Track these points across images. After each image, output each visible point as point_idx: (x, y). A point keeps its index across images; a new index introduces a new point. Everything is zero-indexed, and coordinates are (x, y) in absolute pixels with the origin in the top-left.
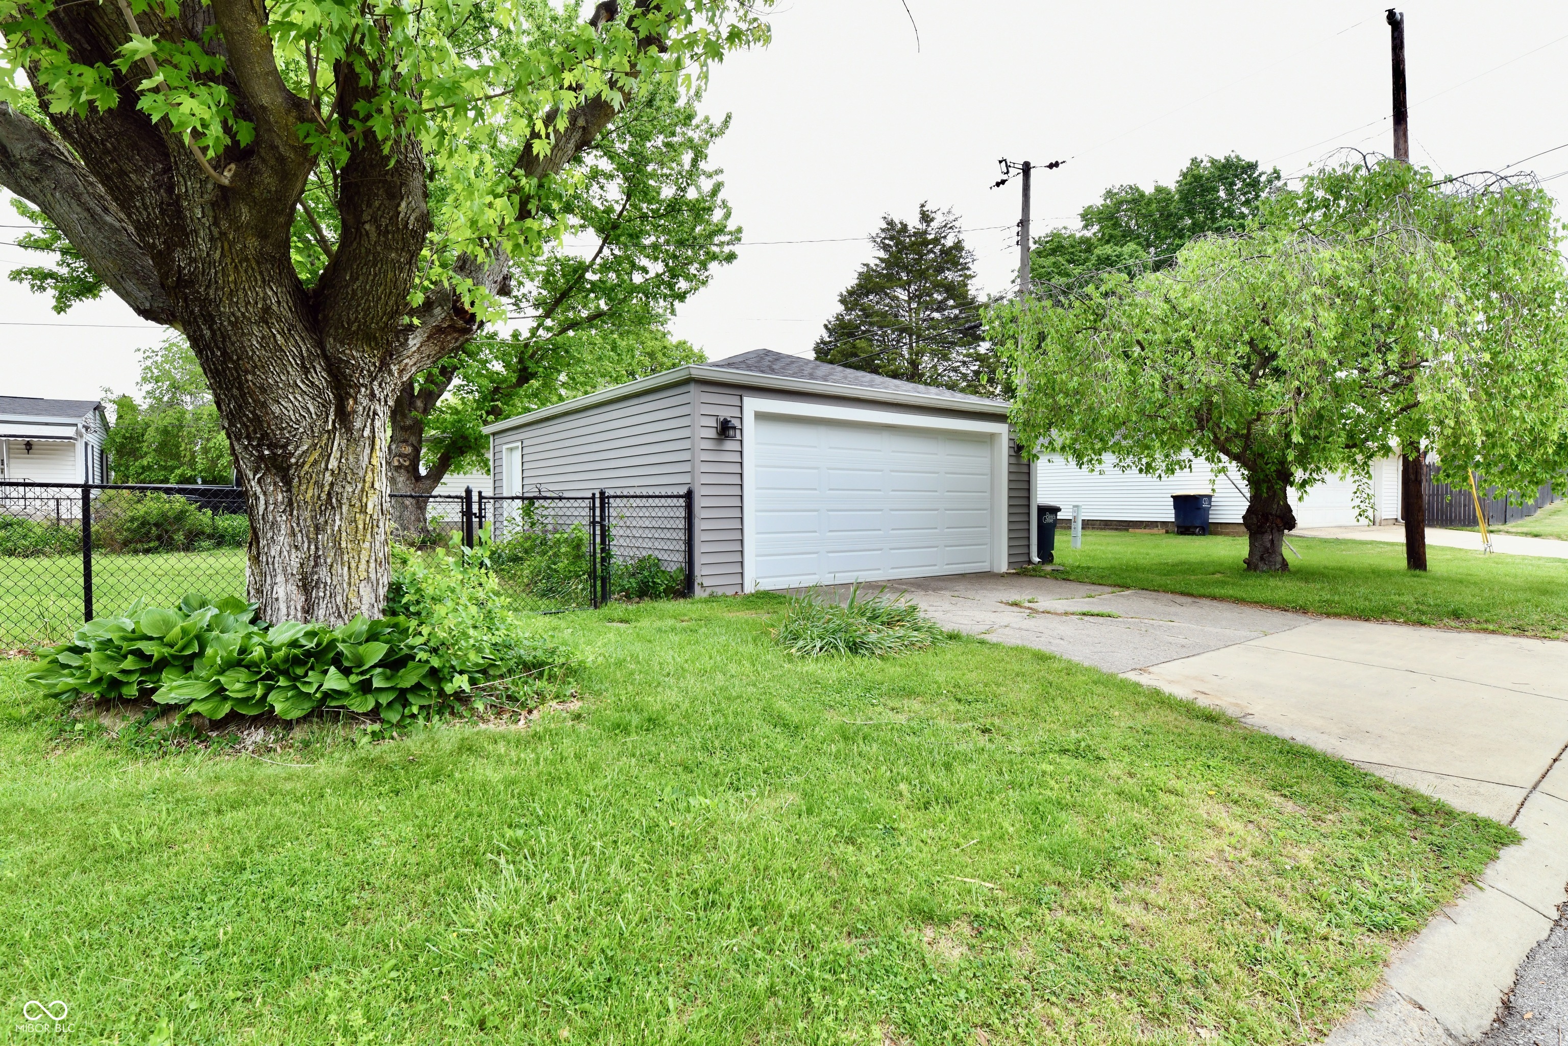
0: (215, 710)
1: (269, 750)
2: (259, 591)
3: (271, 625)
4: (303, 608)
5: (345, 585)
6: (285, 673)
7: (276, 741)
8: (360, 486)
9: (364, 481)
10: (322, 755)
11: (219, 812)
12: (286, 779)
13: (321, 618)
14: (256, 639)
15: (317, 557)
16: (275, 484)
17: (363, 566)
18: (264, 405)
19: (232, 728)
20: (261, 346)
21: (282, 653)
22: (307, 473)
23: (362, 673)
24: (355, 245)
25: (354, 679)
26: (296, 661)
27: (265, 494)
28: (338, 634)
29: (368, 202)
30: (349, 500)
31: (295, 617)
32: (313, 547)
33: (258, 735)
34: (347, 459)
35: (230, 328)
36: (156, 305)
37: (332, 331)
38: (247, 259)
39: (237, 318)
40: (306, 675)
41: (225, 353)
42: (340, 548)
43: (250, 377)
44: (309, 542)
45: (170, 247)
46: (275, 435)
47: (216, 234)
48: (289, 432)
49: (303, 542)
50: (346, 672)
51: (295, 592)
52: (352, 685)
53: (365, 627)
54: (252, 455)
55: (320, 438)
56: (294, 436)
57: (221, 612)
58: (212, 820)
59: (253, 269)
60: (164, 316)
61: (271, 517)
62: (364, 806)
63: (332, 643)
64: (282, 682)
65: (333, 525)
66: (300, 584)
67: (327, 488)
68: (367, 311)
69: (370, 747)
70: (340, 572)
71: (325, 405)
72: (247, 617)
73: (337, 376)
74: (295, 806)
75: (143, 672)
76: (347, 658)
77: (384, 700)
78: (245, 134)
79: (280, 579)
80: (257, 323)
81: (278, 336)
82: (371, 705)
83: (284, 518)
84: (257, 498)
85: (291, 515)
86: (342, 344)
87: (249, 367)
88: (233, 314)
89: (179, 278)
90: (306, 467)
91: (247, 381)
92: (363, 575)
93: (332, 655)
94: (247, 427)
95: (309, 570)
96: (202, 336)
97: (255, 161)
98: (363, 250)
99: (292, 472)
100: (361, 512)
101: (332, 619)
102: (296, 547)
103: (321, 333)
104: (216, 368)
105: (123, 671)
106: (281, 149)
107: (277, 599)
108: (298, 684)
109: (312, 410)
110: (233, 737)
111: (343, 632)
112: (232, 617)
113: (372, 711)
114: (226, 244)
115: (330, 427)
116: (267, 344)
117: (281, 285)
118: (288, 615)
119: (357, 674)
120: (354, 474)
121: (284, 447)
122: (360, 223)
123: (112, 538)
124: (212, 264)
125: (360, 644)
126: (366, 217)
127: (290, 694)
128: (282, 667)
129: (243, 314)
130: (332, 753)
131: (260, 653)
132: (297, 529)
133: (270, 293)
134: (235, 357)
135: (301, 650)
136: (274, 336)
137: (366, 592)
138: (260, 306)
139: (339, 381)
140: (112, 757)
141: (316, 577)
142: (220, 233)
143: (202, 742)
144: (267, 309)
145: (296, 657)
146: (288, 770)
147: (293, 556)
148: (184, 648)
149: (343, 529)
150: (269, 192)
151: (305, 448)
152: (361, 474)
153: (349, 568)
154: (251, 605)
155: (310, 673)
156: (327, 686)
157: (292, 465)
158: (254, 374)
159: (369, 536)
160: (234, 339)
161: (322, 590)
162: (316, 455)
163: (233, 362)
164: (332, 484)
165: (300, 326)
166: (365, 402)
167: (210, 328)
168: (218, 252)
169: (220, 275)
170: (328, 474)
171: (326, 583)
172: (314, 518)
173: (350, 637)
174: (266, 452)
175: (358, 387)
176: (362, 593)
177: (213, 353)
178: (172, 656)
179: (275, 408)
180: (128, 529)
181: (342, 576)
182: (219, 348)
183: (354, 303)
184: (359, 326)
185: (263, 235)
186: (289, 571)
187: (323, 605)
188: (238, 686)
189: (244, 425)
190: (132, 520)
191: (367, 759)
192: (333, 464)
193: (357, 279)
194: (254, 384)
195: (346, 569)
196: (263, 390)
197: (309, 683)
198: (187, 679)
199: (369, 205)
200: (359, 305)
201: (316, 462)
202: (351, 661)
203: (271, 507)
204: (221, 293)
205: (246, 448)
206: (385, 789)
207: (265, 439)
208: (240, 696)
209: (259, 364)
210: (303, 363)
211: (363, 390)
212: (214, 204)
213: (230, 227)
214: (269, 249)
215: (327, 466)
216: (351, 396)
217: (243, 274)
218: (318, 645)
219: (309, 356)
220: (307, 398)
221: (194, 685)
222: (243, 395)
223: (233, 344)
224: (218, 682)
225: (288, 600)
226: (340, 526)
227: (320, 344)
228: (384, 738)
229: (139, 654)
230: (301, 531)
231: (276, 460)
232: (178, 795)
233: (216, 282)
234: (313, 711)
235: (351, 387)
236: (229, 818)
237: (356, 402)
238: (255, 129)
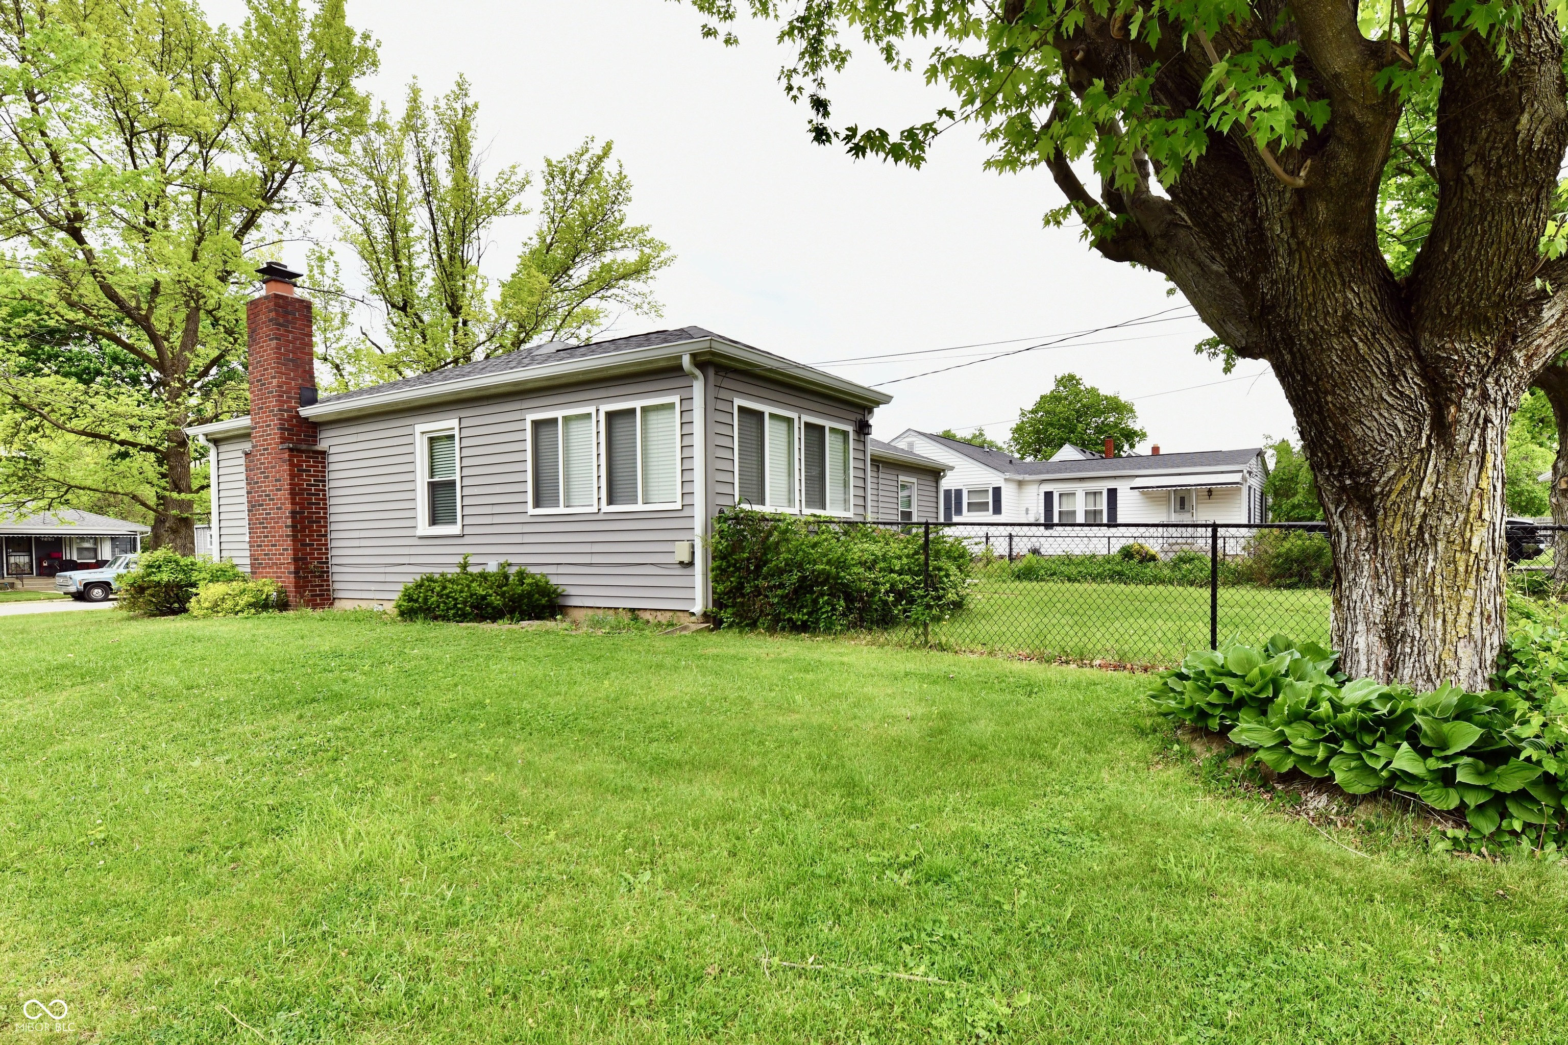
0: (1279, 762)
1: (1330, 822)
2: (1341, 638)
3: (1349, 679)
4: (1385, 664)
5: (1438, 643)
6: (1352, 738)
7: (1338, 814)
8: (1462, 517)
9: (1468, 510)
10: (1385, 848)
11: (1262, 875)
12: (1337, 863)
13: (1407, 678)
14: (1326, 693)
15: (1404, 605)
16: (1358, 518)
17: (1463, 619)
18: (1345, 428)
19: (1297, 785)
20: (1342, 360)
21: (1349, 714)
22: (1394, 503)
23: (1446, 759)
24: (1455, 201)
25: (1432, 763)
26: (1364, 727)
27: (1347, 529)
28: (1418, 703)
29: (1472, 136)
30: (1447, 535)
31: (1376, 673)
32: (1399, 592)
33: (1319, 802)
34: (1446, 484)
35: (1309, 347)
36: (1250, 341)
37: (1428, 324)
38: (1325, 264)
39: (1315, 334)
40: (1373, 746)
41: (1305, 376)
42: (1433, 596)
43: (1329, 398)
44: (1395, 587)
45: (1255, 276)
46: (1357, 461)
47: (1294, 246)
48: (1373, 456)
49: (1388, 586)
50: (1425, 753)
51: (1378, 644)
52: (1429, 771)
53: (1455, 700)
54: (1333, 486)
55: (1410, 460)
56: (1380, 460)
57: (1303, 657)
58: (1252, 883)
59: (1331, 273)
60: (1257, 351)
61: (1353, 556)
62: (1420, 935)
63: (1408, 713)
64: (1346, 748)
65: (1424, 567)
66: (1383, 635)
67: (1418, 521)
68: (1471, 286)
69: (1447, 857)
70: (1432, 625)
71: (1418, 419)
72: (1325, 666)
73: (1434, 380)
74: (1336, 900)
75: (1226, 707)
76: (1426, 735)
77: (1472, 800)
78: (1319, 115)
79: (1361, 627)
80: (1337, 335)
81: (1361, 344)
82: (1454, 803)
83: (1368, 557)
84: (1339, 535)
85: (1376, 553)
86: (1441, 336)
87: (1329, 387)
88: (1312, 331)
89: (1262, 307)
90: (1393, 496)
91: (1327, 403)
92: (1463, 631)
93: (1407, 727)
94: (1328, 455)
95: (1394, 620)
96: (1284, 362)
97: (1332, 145)
98: (1466, 205)
99: (1376, 503)
100: (1462, 550)
101: (1420, 682)
102: (1380, 591)
103: (1414, 329)
104: (1297, 395)
105: (1209, 704)
106: (1358, 116)
107: (1357, 650)
108: (1364, 755)
109: (1401, 426)
110: (1295, 796)
111: (1426, 701)
112: (1311, 664)
113: (1456, 809)
114: (1304, 254)
115: (1423, 445)
116: (1348, 356)
117: (1364, 282)
118: (1368, 670)
119: (1438, 759)
120: (1454, 502)
121: (1368, 474)
122: (1461, 169)
123: (1262, 573)
124: (1291, 281)
125: (1446, 720)
126: (1469, 158)
127: (1353, 764)
128: (1349, 730)
129: (1322, 328)
130: (1397, 848)
131: (1327, 711)
132: (1381, 570)
133: (1350, 296)
134: (1314, 378)
135: (1371, 715)
136: (1356, 344)
137: (1466, 653)
138: (1339, 314)
139: (1436, 385)
140: (1192, 784)
141: (1401, 629)
142: (1298, 244)
143: (1268, 792)
144: (1348, 316)
145: (1363, 722)
146: (1343, 854)
147: (1376, 602)
148: (1261, 690)
149: (1438, 571)
150: (1346, 175)
151: (1392, 473)
152: (1464, 502)
153: (1444, 621)
154: (1333, 653)
155: (1378, 745)
156: (1395, 765)
157: (1376, 495)
158: (1334, 394)
159: (1472, 581)
160: (1313, 358)
161: (1408, 645)
162: (1405, 481)
163: (1312, 384)
164: (1424, 516)
165: (1387, 327)
166: (1473, 407)
167: (1291, 352)
168: (1297, 265)
169: (1298, 291)
170: (1419, 504)
171: (1413, 638)
172: (1401, 557)
173: (1433, 709)
174: (1348, 482)
175: (1462, 389)
176: (1460, 654)
177: (1294, 378)
178: (1250, 696)
179: (1358, 430)
180: (1274, 565)
181: (1434, 629)
182: (1299, 372)
183: (1455, 280)
184: (1463, 308)
185: (1341, 230)
186: (1371, 619)
187: (1409, 663)
188: (1301, 742)
189: (1325, 453)
190: (1279, 556)
191: (1438, 872)
192: (1427, 490)
193: (1459, 246)
194: (1334, 405)
195: (1440, 622)
196: (1344, 411)
197: (1378, 757)
198: (1260, 723)
199: (1473, 141)
200: (1462, 281)
201: (1405, 489)
202: (1432, 741)
203: (1354, 545)
204: (1299, 311)
205: (1327, 479)
206: (1454, 923)
207: (1348, 467)
208: (1303, 753)
209: (1339, 381)
210: (1390, 371)
211: (1470, 391)
212: (1291, 214)
213: (1307, 233)
214: (1349, 243)
215: (1418, 493)
216: (1453, 402)
217: (1321, 282)
218: (1391, 712)
219: (1397, 361)
220: (1394, 412)
221: (1262, 730)
222: (1323, 420)
223: (1312, 365)
224: (1282, 733)
225: (1369, 653)
226: (1433, 569)
227: (1413, 344)
228: (1469, 851)
229: (1222, 688)
230: (1385, 573)
231: (1358, 490)
232: (1232, 842)
233: (1296, 299)
234: (1380, 790)
235: (1452, 390)
236: (1271, 886)
237: (1459, 409)
238: (1330, 105)
